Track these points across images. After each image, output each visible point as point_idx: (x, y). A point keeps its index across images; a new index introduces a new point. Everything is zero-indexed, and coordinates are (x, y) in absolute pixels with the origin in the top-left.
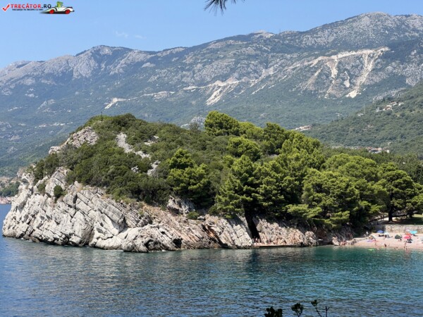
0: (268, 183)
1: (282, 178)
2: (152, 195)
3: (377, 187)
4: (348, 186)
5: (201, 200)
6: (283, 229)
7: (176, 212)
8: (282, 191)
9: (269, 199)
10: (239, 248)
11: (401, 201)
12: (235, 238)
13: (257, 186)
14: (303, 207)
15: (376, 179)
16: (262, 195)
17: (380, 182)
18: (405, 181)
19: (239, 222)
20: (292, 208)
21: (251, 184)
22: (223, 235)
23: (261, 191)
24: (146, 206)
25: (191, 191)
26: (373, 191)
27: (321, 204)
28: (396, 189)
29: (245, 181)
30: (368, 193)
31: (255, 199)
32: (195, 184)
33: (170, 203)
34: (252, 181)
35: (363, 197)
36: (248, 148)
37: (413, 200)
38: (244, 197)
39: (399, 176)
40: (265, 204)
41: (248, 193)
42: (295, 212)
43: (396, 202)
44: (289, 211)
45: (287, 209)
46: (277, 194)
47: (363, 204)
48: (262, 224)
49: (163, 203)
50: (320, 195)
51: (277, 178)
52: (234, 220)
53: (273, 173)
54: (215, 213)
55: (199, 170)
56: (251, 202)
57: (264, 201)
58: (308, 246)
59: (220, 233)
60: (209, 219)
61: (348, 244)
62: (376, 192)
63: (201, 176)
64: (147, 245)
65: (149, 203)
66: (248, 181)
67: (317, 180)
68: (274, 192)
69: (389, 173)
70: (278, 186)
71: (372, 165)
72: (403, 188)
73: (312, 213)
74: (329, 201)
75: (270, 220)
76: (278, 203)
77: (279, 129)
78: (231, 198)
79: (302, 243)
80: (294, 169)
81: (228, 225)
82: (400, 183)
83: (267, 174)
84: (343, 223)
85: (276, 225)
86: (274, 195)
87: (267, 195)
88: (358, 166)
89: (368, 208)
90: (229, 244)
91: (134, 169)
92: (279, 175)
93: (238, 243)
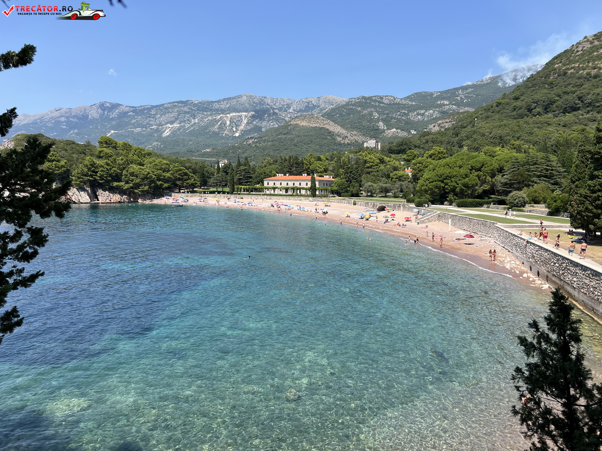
0: (102, 171)
1: (111, 169)
3: (168, 175)
4: (149, 173)
6: (111, 195)
8: (110, 175)
9: (103, 179)
10: (82, 203)
11: (181, 182)
12: (80, 198)
13: (97, 172)
14: (123, 183)
15: (168, 171)
16: (99, 177)
17: (170, 172)
18: (183, 172)
21: (93, 171)
22: (73, 197)
23: (98, 175)
25: (56, 174)
26: (165, 176)
27: (133, 182)
28: (178, 176)
30: (162, 178)
31: (95, 178)
32: (59, 170)
34: (94, 170)
37: (187, 182)
38: (88, 178)
39: (180, 170)
40: (100, 181)
41: (91, 176)
42: (117, 186)
43: (178, 183)
44: (114, 185)
45: (113, 184)
46: (107, 176)
47: (159, 183)
48: (100, 192)
50: (133, 178)
51: (107, 169)
52: (81, 189)
53: (105, 166)
54: (72, 185)
55: (62, 163)
56: (93, 180)
57: (100, 180)
58: (124, 202)
59: (72, 196)
61: (148, 202)
62: (166, 177)
63: (63, 166)
66: (93, 168)
67: (131, 170)
68: (105, 175)
69: (176, 168)
70: (107, 173)
71: (167, 164)
72: (181, 176)
73: (126, 186)
74: (138, 181)
75: (105, 190)
76: (108, 182)
77: (129, 145)
78: (79, 178)
79: (119, 201)
80: (119, 165)
81: (77, 192)
82: (181, 173)
83: (102, 166)
86: (106, 177)
87: (101, 177)
88: (159, 164)
89: (161, 185)
90: (76, 201)
92: (109, 167)
93: (81, 201)
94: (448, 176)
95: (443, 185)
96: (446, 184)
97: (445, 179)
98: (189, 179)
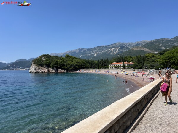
4: (73, 64)
11: (83, 66)
17: (80, 63)
18: (84, 63)
24: (41, 67)
26: (78, 65)
27: (68, 66)
33: (44, 66)
38: (55, 65)
42: (63, 67)
57: (59, 66)
61: (72, 72)
70: (61, 64)
79: (64, 72)
80: (65, 61)
81: (52, 69)
83: (59, 62)
85: (61, 70)
88: (77, 61)
93: (52, 72)
94: (171, 57)
95: (169, 61)
96: (170, 60)
97: (170, 58)
98: (86, 65)
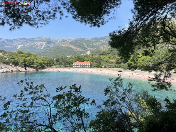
0: (28, 61)
2: (7, 63)
4: (41, 62)
5: (16, 64)
6: (31, 68)
7: (12, 66)
14: (34, 65)
17: (46, 61)
19: (23, 67)
20: (32, 65)
24: (6, 65)
25: (14, 63)
27: (37, 65)
28: (48, 63)
29: (24, 61)
32: (15, 61)
33: (11, 65)
35: (43, 64)
36: (25, 56)
37: (51, 64)
39: (49, 61)
40: (28, 65)
41: (25, 63)
48: (27, 68)
49: (9, 65)
50: (37, 63)
54: (19, 66)
55: (16, 59)
60: (18, 67)
61: (41, 71)
62: (45, 63)
64: (6, 71)
65: (7, 64)
66: (25, 61)
67: (36, 61)
70: (30, 62)
71: (45, 59)
75: (29, 67)
76: (30, 65)
78: (22, 64)
79: (34, 71)
80: (32, 59)
81: (21, 68)
84: (40, 67)
85: (29, 68)
87: (28, 63)
88: (43, 59)
90: (21, 71)
91: (3, 59)
92: (30, 60)
93: (23, 71)
96: (137, 65)
